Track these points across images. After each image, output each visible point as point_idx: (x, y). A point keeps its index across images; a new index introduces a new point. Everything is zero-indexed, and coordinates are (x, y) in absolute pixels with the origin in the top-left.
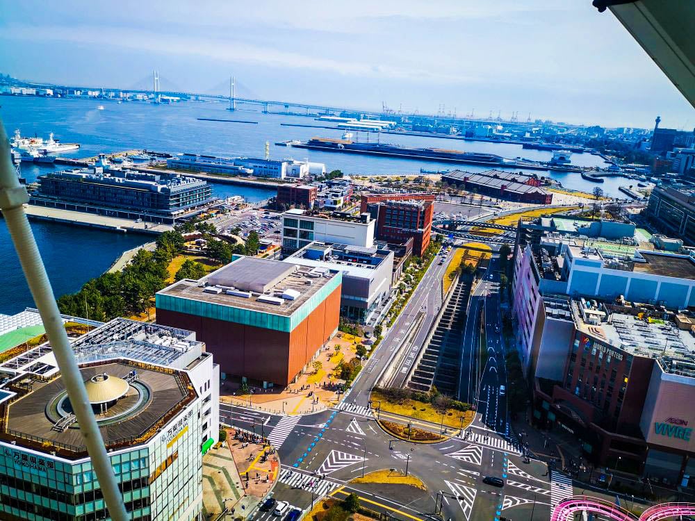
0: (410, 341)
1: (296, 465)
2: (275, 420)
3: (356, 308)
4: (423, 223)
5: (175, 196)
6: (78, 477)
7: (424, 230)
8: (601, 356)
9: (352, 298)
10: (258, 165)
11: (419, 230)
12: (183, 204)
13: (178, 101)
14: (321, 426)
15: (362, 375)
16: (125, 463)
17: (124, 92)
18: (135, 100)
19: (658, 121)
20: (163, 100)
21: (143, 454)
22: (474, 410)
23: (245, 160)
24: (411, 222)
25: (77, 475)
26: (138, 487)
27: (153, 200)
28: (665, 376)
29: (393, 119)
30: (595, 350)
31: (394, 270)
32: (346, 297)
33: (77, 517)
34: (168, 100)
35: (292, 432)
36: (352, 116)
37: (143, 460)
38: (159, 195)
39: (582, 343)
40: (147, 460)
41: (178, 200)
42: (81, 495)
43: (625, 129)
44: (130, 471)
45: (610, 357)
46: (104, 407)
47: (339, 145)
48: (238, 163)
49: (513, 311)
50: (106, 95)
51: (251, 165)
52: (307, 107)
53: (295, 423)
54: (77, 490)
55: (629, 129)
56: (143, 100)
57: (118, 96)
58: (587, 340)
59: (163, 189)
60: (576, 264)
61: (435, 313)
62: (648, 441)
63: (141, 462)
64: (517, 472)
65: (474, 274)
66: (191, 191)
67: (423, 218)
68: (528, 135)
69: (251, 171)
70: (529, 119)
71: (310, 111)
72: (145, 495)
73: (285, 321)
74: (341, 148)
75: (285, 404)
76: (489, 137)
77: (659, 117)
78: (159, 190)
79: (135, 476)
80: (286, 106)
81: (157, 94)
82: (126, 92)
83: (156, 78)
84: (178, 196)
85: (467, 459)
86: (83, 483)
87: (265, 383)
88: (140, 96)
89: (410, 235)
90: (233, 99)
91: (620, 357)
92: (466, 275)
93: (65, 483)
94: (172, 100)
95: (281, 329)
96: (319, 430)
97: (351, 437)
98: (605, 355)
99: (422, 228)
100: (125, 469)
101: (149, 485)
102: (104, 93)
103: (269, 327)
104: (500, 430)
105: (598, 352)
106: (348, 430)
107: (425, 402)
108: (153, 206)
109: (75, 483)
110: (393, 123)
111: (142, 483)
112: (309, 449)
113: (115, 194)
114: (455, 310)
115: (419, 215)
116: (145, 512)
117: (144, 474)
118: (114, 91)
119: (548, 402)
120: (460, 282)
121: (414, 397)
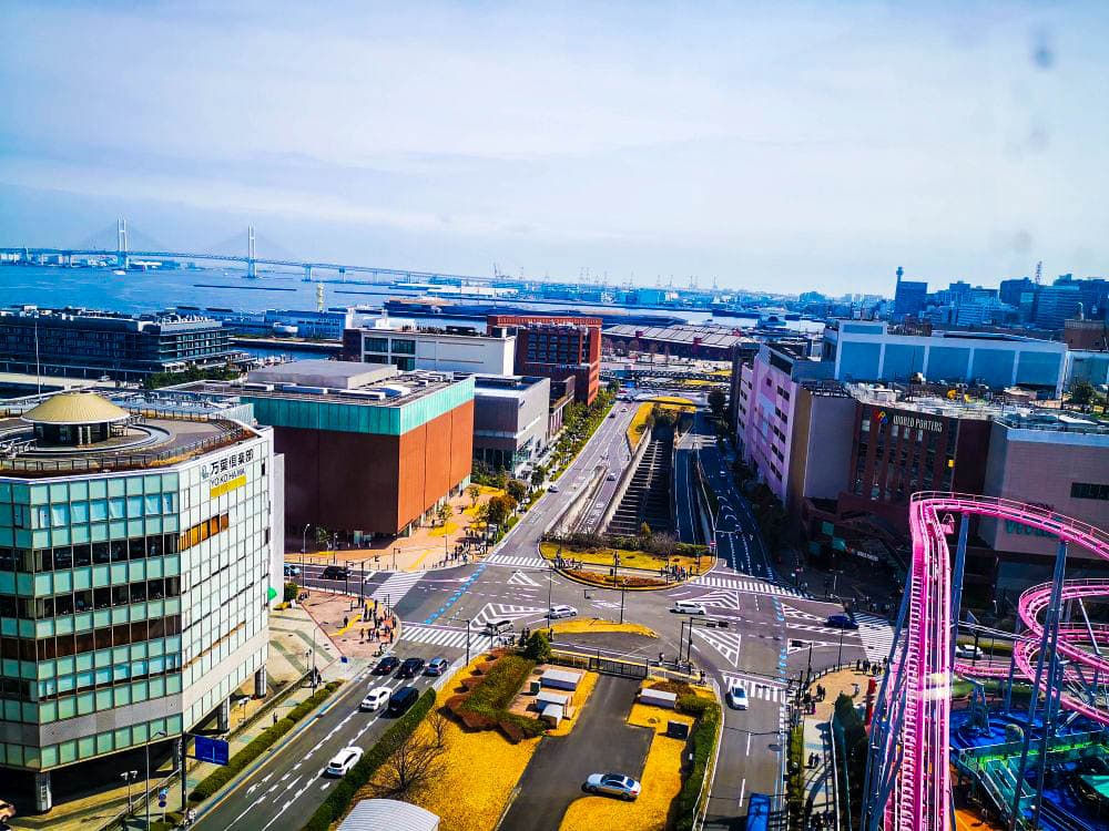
0: (591, 497)
1: (430, 621)
2: (382, 577)
3: (497, 451)
4: (588, 354)
5: (168, 339)
6: (42, 513)
7: (591, 366)
8: (906, 436)
9: (489, 434)
10: (306, 320)
11: (583, 364)
12: (184, 353)
13: (159, 268)
14: (462, 580)
15: (521, 527)
16: (135, 497)
17: (65, 253)
18: (84, 266)
19: (900, 273)
20: (133, 266)
21: (168, 487)
22: (712, 555)
23: (282, 313)
24: (569, 355)
25: (39, 507)
26: (158, 553)
27: (129, 346)
28: (1014, 435)
29: (512, 286)
30: (897, 428)
31: (551, 411)
32: (481, 433)
33: (39, 599)
34: (140, 268)
35: (415, 586)
36: (449, 282)
37: (167, 496)
38: (140, 336)
39: (875, 421)
40: (175, 497)
41: (174, 346)
42: (46, 553)
43: (853, 296)
44: (143, 517)
45: (921, 433)
46: (85, 434)
47: (433, 308)
48: (270, 318)
49: (746, 457)
50: (33, 259)
51: (294, 320)
52: (376, 272)
53: (418, 578)
54: (40, 541)
55: (858, 296)
56: (99, 267)
57: (54, 261)
58: (882, 415)
59: (146, 327)
60: (845, 331)
61: (624, 464)
62: (996, 548)
63: (165, 500)
64: (800, 615)
65: (674, 426)
66: (196, 334)
67: (587, 346)
68: (717, 301)
69: (295, 329)
70: (715, 287)
71: (380, 278)
72: (170, 572)
73: (392, 415)
74: (436, 312)
75: (396, 551)
76: (661, 304)
77: (900, 268)
78: (140, 328)
79: (153, 528)
80: (342, 271)
81: (124, 255)
82: (68, 253)
83: (121, 231)
84: (174, 338)
85: (717, 605)
86: (50, 528)
87: (358, 534)
88: (92, 261)
89: (569, 372)
90: (253, 261)
91: (937, 427)
92: (662, 426)
93: (15, 526)
94: (150, 267)
95: (384, 430)
96: (463, 585)
97: (520, 589)
98: (914, 431)
99: (587, 361)
100: (134, 509)
101: (177, 553)
102: (29, 257)
103: (363, 429)
104: (761, 575)
105: (902, 429)
106: (510, 582)
107: (632, 550)
108: (129, 356)
109: (34, 526)
110: (512, 291)
111: (165, 545)
112: (448, 604)
113: (62, 340)
114: (652, 468)
115: (582, 342)
116: (171, 607)
117: (169, 526)
118: (47, 251)
119: (830, 522)
120: (653, 439)
121: (613, 545)
